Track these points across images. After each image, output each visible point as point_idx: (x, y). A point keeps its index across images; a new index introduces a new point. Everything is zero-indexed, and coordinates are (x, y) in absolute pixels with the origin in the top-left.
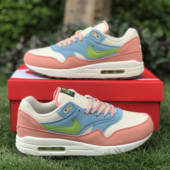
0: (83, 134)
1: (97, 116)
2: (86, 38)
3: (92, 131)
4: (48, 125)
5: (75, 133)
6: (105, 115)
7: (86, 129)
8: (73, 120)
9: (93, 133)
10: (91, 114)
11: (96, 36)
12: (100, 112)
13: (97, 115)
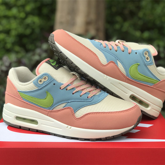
0: (54, 110)
1: (73, 94)
2: (136, 53)
3: (63, 108)
4: (24, 94)
5: (46, 107)
6: (82, 94)
7: (58, 104)
8: (46, 92)
9: (64, 111)
10: (67, 90)
11: (147, 56)
12: (78, 90)
13: (73, 92)
